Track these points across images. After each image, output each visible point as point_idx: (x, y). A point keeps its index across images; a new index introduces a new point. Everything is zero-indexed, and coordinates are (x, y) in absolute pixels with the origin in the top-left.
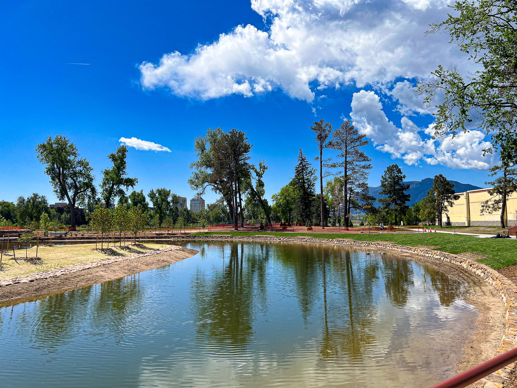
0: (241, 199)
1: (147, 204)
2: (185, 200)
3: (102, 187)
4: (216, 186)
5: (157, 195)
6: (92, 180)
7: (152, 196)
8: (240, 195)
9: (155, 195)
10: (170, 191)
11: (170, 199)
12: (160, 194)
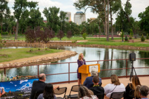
0: (112, 19)
1: (42, 18)
2: (70, 14)
3: (14, 8)
4: (94, 8)
5: (49, 12)
6: (7, 3)
7: (46, 12)
8: (111, 16)
9: (48, 12)
10: (59, 9)
11: (59, 15)
12: (51, 11)
